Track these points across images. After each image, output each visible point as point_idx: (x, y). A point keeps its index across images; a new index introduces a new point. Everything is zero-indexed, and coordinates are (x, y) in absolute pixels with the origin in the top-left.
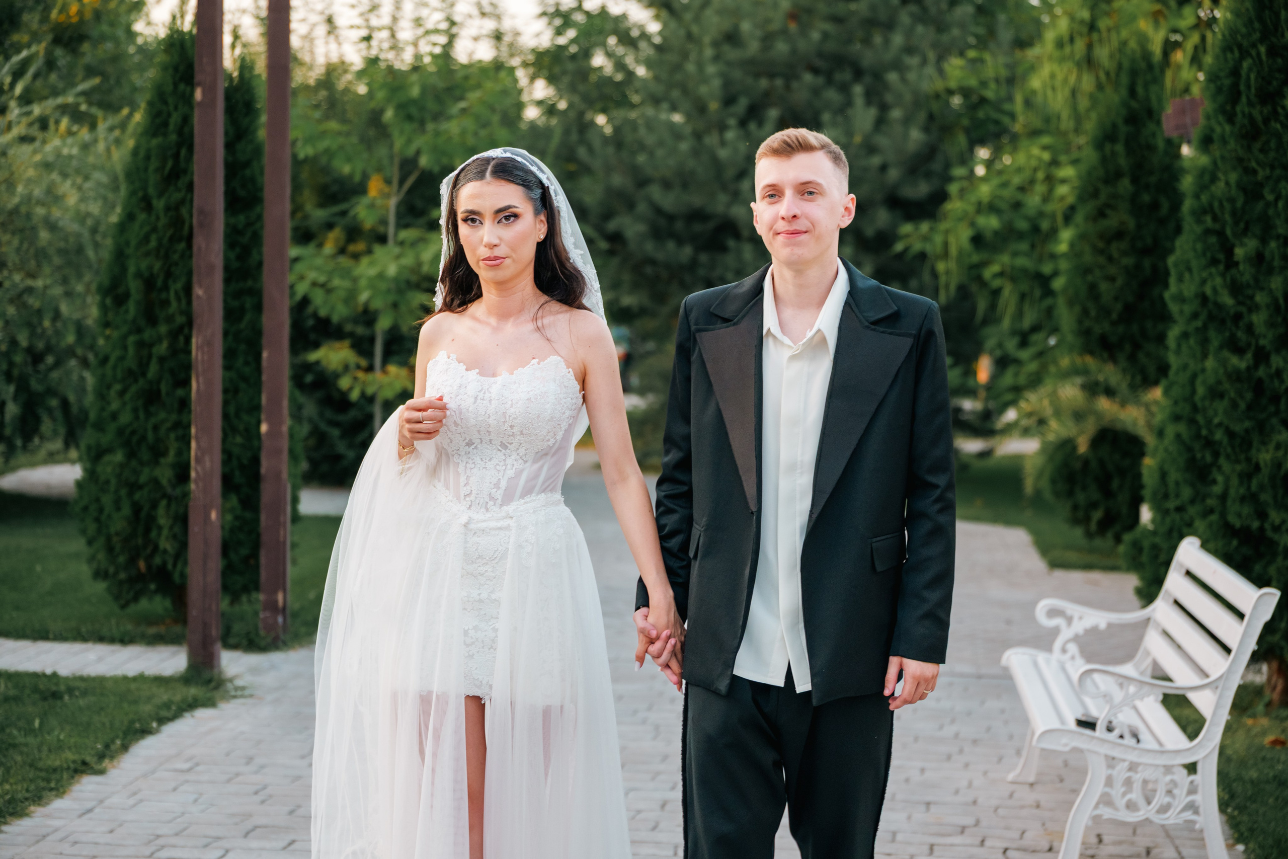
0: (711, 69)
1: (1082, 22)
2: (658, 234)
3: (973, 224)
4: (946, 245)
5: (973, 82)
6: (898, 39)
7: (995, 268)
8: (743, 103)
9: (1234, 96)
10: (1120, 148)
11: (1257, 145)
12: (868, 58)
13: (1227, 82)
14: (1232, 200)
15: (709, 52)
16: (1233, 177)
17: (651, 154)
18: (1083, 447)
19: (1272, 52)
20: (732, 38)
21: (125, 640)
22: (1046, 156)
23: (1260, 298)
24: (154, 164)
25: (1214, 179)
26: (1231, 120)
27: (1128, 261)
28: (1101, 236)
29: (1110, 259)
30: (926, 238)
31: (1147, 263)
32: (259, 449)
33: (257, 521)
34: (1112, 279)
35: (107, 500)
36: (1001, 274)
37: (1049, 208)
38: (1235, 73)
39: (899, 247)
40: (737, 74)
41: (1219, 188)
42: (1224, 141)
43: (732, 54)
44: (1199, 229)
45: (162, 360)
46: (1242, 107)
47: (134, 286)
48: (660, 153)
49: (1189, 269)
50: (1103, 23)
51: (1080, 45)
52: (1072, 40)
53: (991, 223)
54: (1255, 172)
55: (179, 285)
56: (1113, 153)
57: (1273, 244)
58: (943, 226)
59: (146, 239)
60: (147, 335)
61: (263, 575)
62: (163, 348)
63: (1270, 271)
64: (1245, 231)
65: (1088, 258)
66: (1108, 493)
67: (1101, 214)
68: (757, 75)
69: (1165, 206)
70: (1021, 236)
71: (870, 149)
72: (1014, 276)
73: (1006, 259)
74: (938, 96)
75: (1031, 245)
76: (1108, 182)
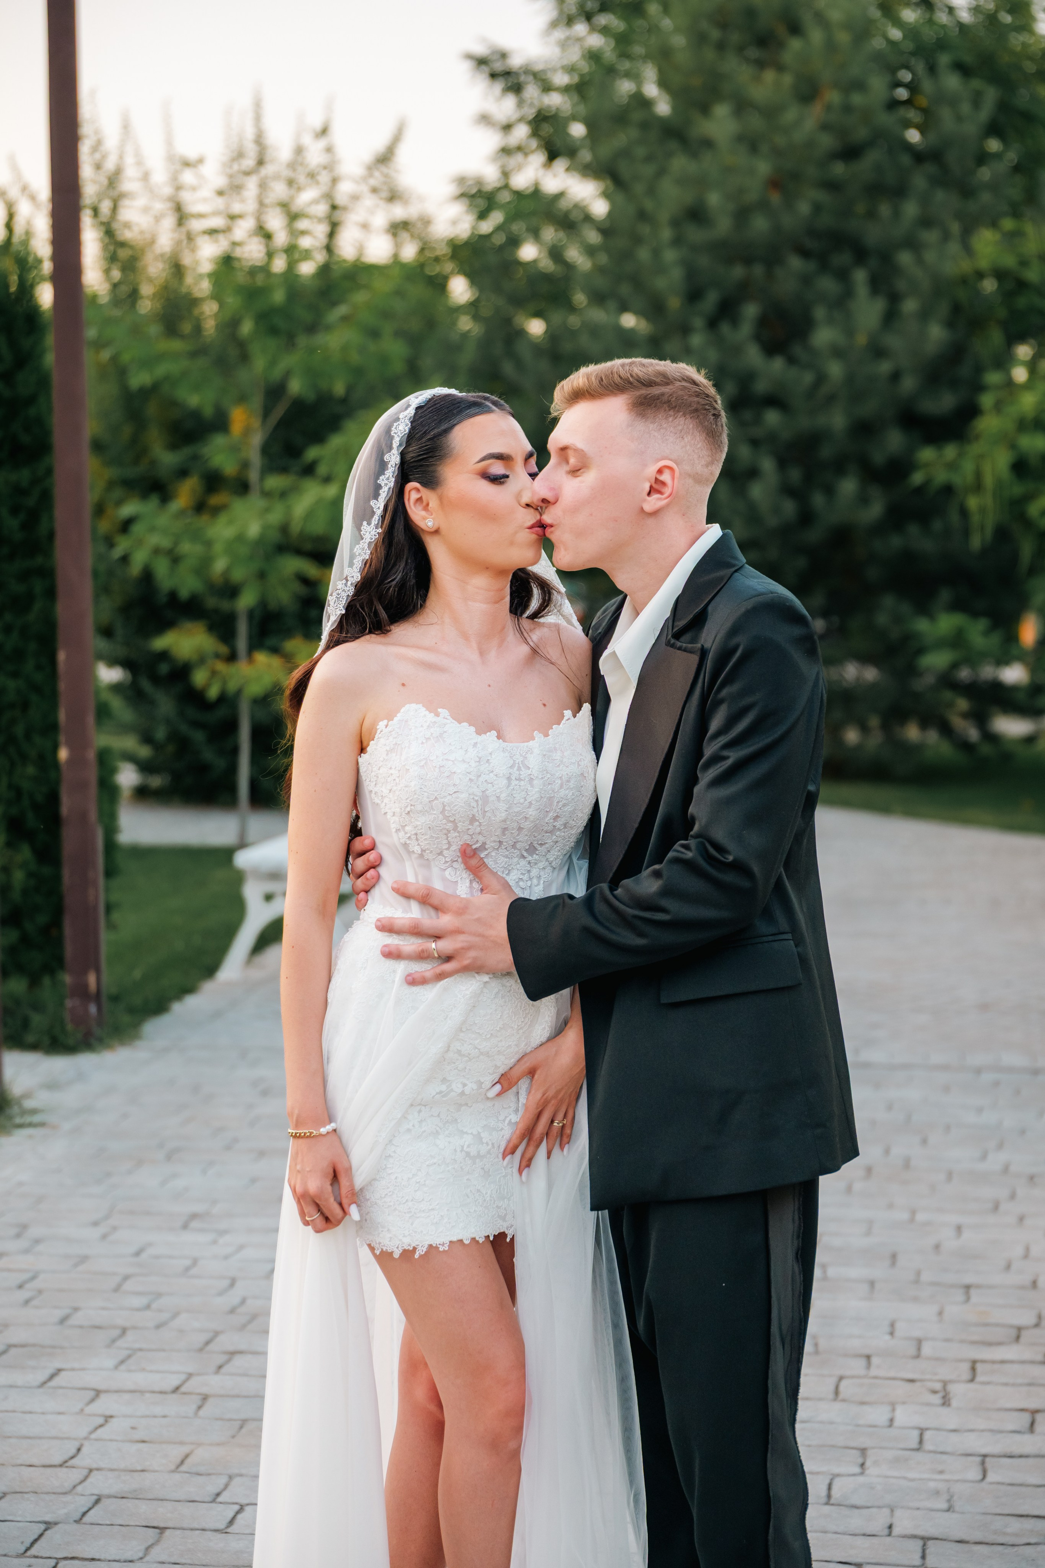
0: (670, 256)
3: (1014, 446)
4: (978, 475)
5: (1010, 261)
6: (911, 209)
8: (712, 297)
12: (873, 232)
15: (667, 234)
20: (694, 214)
30: (952, 466)
32: (58, 782)
33: (57, 878)
39: (917, 478)
40: (704, 261)
43: (697, 235)
53: (1038, 444)
58: (975, 449)
61: (69, 950)
68: (730, 261)
71: (878, 351)
74: (965, 280)
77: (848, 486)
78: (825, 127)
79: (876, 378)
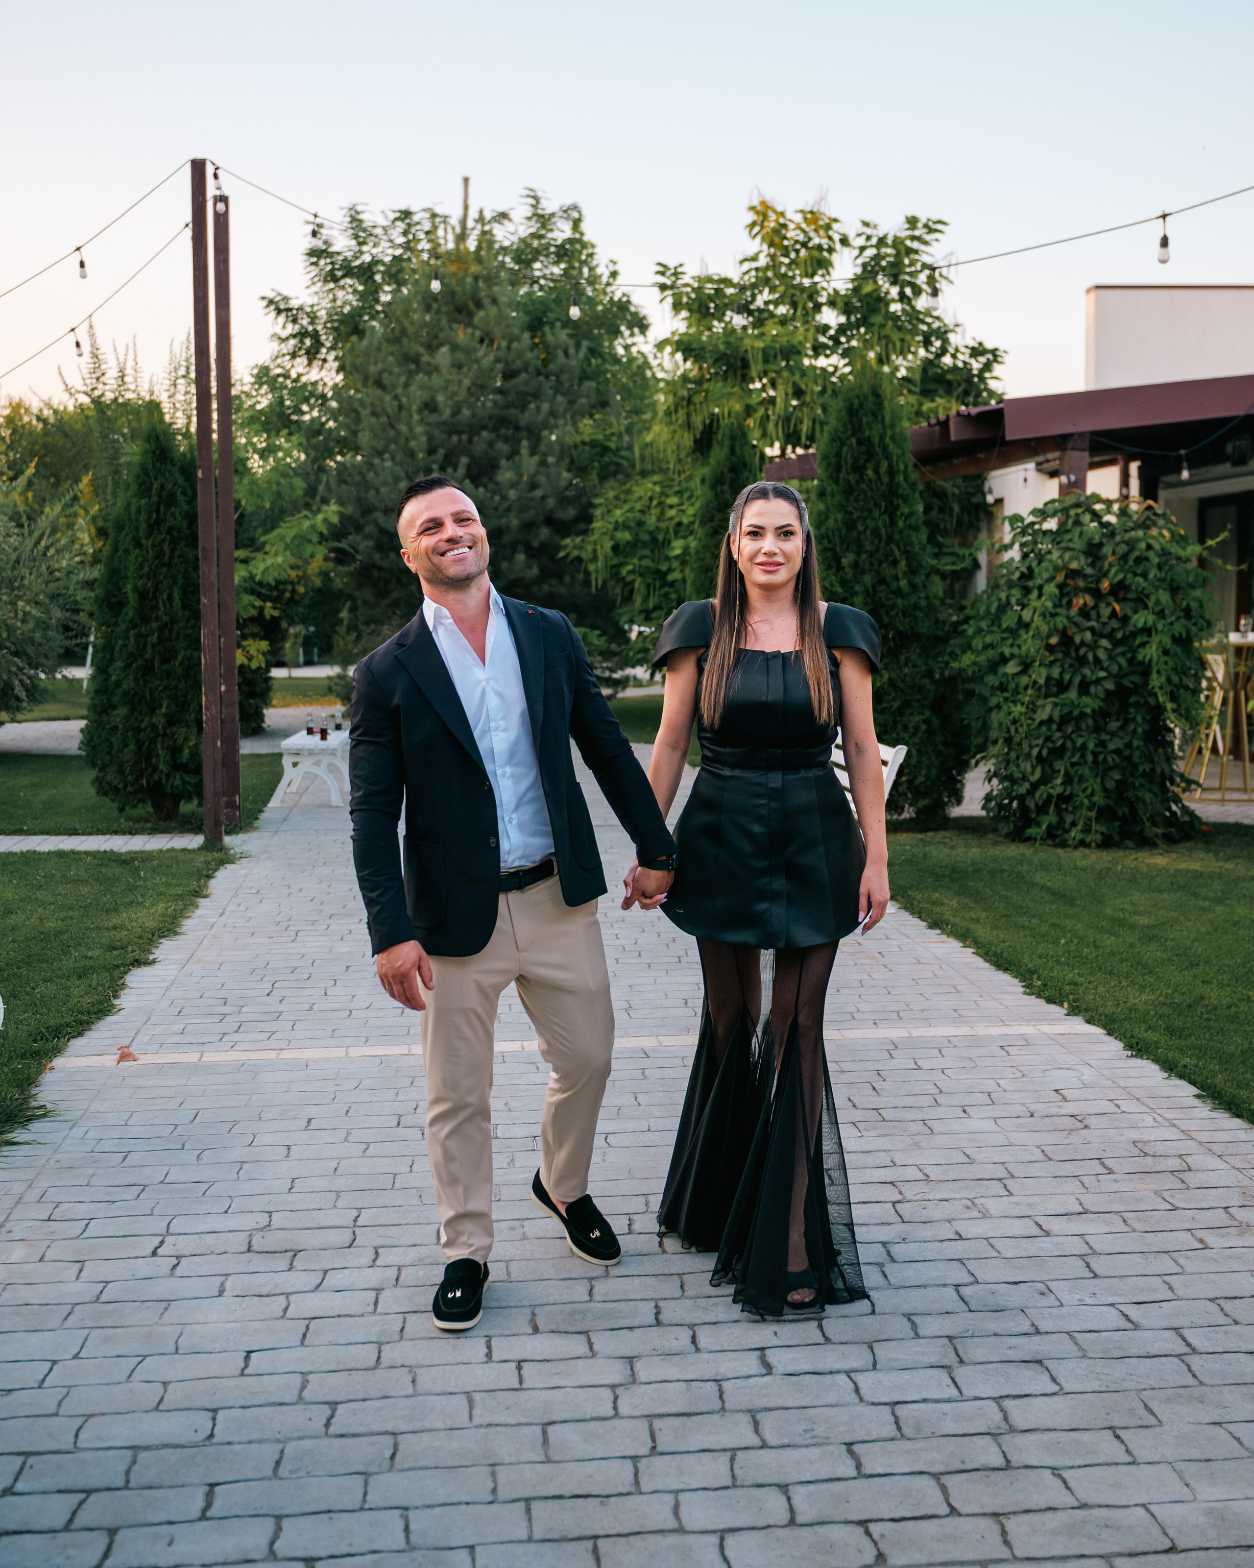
0: (419, 430)
1: (682, 398)
3: (612, 538)
4: (595, 551)
5: (600, 437)
7: (630, 567)
8: (441, 452)
9: (838, 468)
10: (726, 487)
11: (852, 498)
12: (525, 418)
13: (834, 460)
14: (839, 530)
15: (416, 417)
16: (839, 516)
17: (378, 492)
19: (859, 442)
20: (430, 406)
21: (132, 833)
22: (658, 489)
23: (858, 588)
24: (143, 516)
25: (827, 518)
26: (836, 481)
30: (580, 548)
35: (116, 740)
36: (632, 572)
37: (663, 525)
38: (838, 454)
39: (562, 554)
40: (437, 433)
41: (831, 523)
42: (833, 495)
43: (433, 418)
45: (153, 646)
46: (843, 475)
47: (132, 599)
48: (383, 490)
50: (698, 399)
51: (681, 413)
52: (676, 411)
53: (625, 536)
54: (851, 514)
55: (165, 596)
57: (864, 556)
58: (592, 538)
59: (141, 567)
60: (143, 629)
61: (226, 785)
62: (154, 638)
63: (863, 572)
64: (847, 549)
67: (715, 532)
68: (450, 433)
70: (645, 544)
71: (533, 486)
72: (641, 572)
73: (635, 561)
74: (576, 446)
75: (652, 551)
76: (718, 510)
77: (521, 557)
78: (498, 360)
79: (532, 499)
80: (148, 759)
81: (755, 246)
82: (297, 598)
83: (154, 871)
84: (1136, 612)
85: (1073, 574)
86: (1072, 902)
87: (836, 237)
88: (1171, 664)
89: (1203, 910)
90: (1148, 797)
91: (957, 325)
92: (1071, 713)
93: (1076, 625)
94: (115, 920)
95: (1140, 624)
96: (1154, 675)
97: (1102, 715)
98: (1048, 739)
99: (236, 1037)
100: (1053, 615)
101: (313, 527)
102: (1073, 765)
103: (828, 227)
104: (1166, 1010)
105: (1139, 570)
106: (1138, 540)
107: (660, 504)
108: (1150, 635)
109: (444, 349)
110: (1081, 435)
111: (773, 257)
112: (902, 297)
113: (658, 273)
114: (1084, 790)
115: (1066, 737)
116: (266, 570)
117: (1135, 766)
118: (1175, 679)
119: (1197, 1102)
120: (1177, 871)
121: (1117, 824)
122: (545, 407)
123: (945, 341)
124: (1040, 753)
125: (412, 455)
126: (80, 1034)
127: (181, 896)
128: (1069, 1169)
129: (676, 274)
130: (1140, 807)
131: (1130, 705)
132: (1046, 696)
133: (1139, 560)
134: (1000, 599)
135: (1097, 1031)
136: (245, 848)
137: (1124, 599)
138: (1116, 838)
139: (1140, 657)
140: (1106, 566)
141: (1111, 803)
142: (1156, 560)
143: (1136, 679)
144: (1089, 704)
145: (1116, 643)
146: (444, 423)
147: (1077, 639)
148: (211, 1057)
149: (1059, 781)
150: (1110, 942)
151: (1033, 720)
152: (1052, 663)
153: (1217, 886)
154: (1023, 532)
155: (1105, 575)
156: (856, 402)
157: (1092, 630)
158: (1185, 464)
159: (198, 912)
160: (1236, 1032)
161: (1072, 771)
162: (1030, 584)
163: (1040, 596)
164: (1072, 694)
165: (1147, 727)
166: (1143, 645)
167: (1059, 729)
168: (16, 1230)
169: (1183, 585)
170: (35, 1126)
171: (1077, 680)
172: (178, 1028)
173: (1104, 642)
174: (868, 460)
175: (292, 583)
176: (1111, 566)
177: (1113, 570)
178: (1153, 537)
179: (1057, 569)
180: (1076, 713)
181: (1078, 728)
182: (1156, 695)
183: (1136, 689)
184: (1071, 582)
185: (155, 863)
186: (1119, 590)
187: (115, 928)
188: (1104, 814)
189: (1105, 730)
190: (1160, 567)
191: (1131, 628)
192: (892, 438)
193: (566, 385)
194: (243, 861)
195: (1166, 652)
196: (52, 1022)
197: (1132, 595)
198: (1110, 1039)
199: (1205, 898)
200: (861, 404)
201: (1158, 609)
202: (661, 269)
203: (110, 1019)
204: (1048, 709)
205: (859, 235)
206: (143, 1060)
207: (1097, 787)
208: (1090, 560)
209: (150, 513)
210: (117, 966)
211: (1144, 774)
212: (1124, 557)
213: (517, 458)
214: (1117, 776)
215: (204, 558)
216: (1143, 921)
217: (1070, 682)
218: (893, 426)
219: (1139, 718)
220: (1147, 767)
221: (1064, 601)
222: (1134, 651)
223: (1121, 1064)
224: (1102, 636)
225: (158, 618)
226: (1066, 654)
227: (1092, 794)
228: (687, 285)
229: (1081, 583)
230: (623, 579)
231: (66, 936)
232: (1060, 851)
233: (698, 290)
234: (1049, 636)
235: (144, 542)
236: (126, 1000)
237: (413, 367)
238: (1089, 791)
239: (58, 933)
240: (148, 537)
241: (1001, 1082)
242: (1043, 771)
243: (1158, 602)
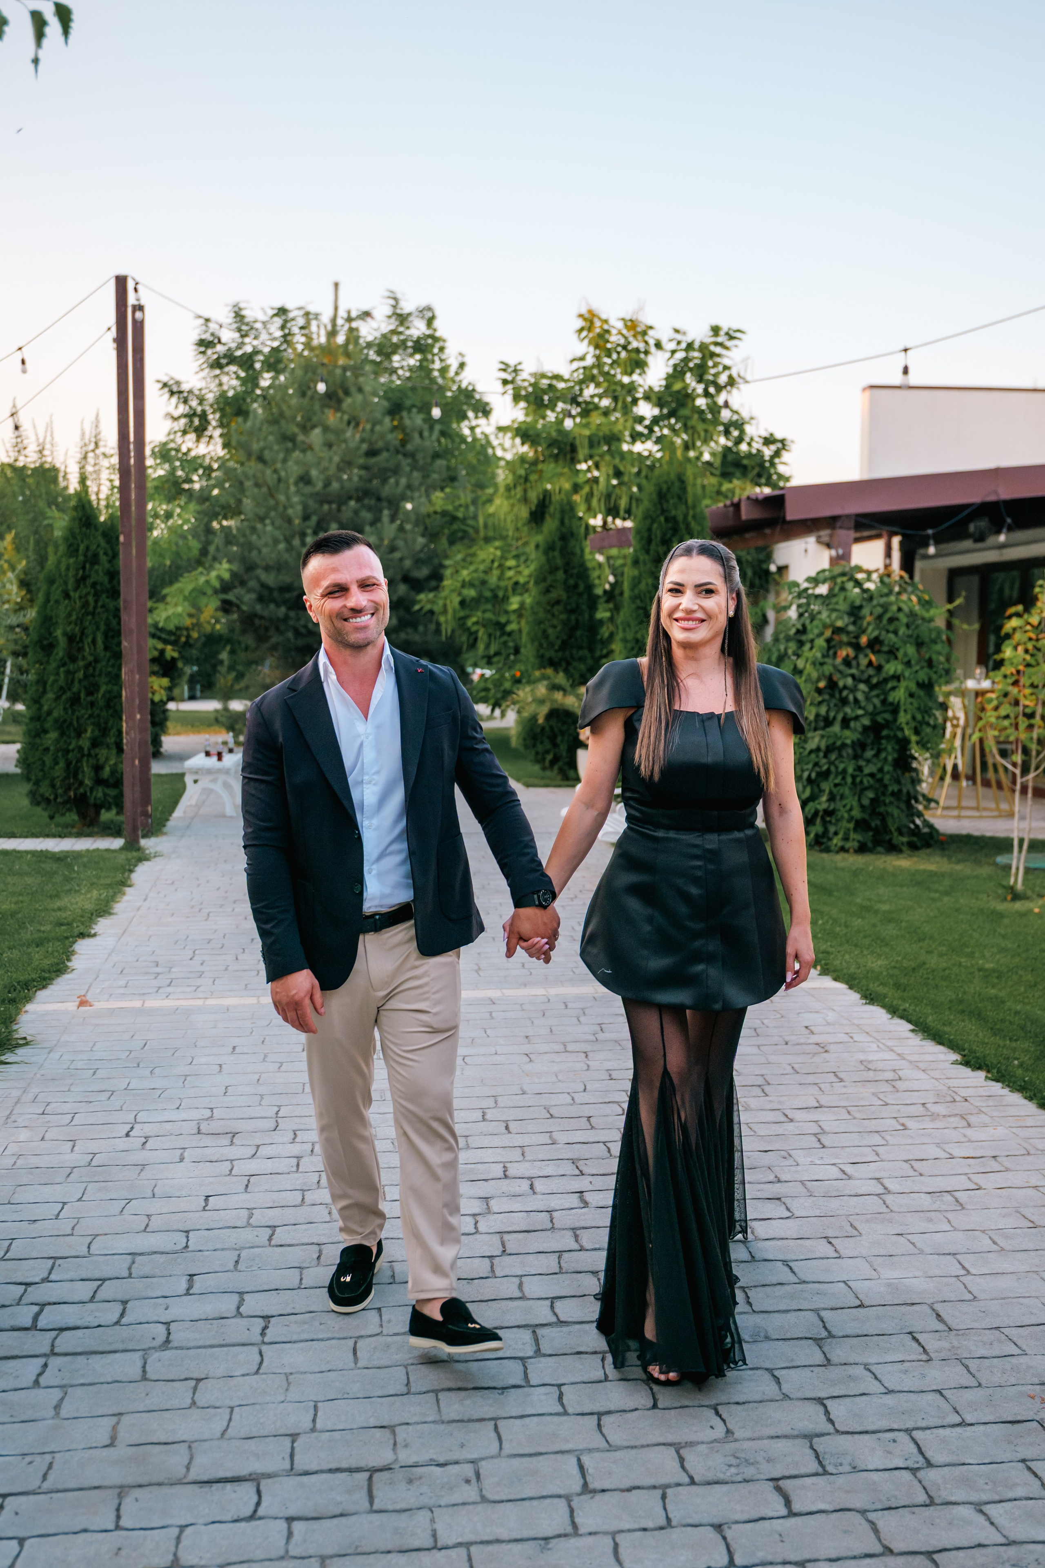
0: (296, 499)
1: (520, 477)
2: (260, 599)
3: (460, 594)
4: (445, 606)
5: (450, 508)
7: (474, 619)
8: (314, 519)
9: (649, 541)
10: (557, 553)
12: (386, 491)
13: (646, 535)
15: (293, 489)
17: (260, 552)
18: (541, 721)
20: (305, 479)
21: (61, 836)
22: (498, 553)
24: (71, 573)
25: (640, 582)
26: (647, 552)
27: (564, 617)
28: (548, 603)
29: (553, 615)
30: (433, 602)
31: (573, 617)
34: (555, 627)
35: (48, 759)
36: (477, 623)
37: (503, 584)
38: (649, 530)
39: (417, 607)
40: (311, 502)
42: (645, 563)
43: (307, 490)
44: (633, 606)
45: (80, 681)
46: (653, 547)
47: (62, 642)
48: (265, 550)
49: (629, 626)
50: (533, 477)
51: (519, 491)
52: (515, 486)
53: (471, 593)
55: (90, 639)
56: (554, 557)
58: (443, 594)
59: (70, 615)
60: (71, 667)
62: (80, 675)
65: (542, 615)
66: (555, 745)
67: (548, 591)
68: (322, 503)
69: (581, 587)
70: (487, 600)
71: (393, 548)
72: (485, 624)
73: (479, 614)
74: (429, 515)
75: (494, 606)
76: (551, 572)
78: (363, 440)
79: (392, 560)
80: (75, 776)
81: (583, 348)
82: (191, 641)
83: (85, 866)
84: (888, 662)
85: (837, 631)
86: (830, 894)
87: (652, 342)
88: (916, 704)
89: (934, 900)
90: (896, 812)
91: (752, 418)
92: (834, 743)
93: (840, 672)
94: (59, 903)
95: (891, 672)
96: (902, 714)
97: (860, 746)
98: (816, 764)
99: (169, 989)
100: (822, 664)
101: (207, 582)
102: (836, 785)
103: (644, 333)
104: (896, 972)
105: (891, 628)
106: (891, 604)
107: (501, 566)
108: (899, 681)
109: (317, 431)
110: (848, 516)
111: (598, 358)
112: (707, 394)
113: (501, 370)
114: (844, 806)
115: (831, 763)
116: (168, 618)
117: (886, 787)
118: (919, 717)
119: (911, 1035)
120: (917, 871)
121: (871, 833)
122: (403, 481)
123: (742, 432)
124: (809, 776)
125: (289, 521)
126: (44, 987)
127: (110, 886)
128: (811, 1079)
129: (516, 371)
130: (889, 821)
131: (882, 738)
132: (815, 729)
133: (891, 620)
134: (779, 650)
135: (841, 986)
136: (159, 848)
137: (879, 652)
138: (870, 845)
139: (891, 699)
140: (865, 624)
141: (866, 817)
142: (904, 620)
143: (888, 716)
144: (850, 736)
145: (872, 687)
146: (317, 494)
147: (841, 684)
148: (151, 1003)
149: (824, 798)
150: (857, 922)
151: (804, 748)
152: (820, 703)
153: (947, 882)
154: (799, 596)
155: (864, 632)
156: (665, 487)
157: (853, 676)
158: (932, 542)
159: (126, 898)
160: (947, 987)
161: (835, 790)
162: (804, 638)
163: (811, 648)
164: (836, 728)
165: (895, 755)
166: (894, 688)
167: (825, 756)
168: (19, 1120)
169: (927, 640)
170: (20, 1051)
171: (840, 716)
172: (122, 983)
173: (862, 687)
174: (673, 535)
175: (187, 629)
176: (869, 624)
177: (870, 629)
178: (903, 602)
179: (825, 626)
180: (838, 743)
181: (840, 756)
182: (902, 730)
183: (887, 725)
184: (836, 637)
185: (85, 860)
186: (875, 644)
187: (59, 909)
188: (861, 825)
189: (861, 757)
190: (908, 626)
191: (883, 675)
192: (694, 517)
193: (421, 462)
194: (157, 859)
195: (911, 695)
196: (22, 978)
197: (885, 649)
198: (851, 992)
199: (936, 891)
200: (669, 489)
201: (906, 660)
202: (503, 366)
203: (66, 976)
204: (817, 740)
205: (671, 340)
206: (98, 1005)
207: (855, 804)
208: (852, 619)
209: (77, 570)
210: (67, 938)
211: (893, 794)
212: (879, 618)
213: (379, 525)
214: (871, 795)
215: (125, 608)
216: (885, 907)
217: (834, 718)
218: (694, 507)
219: (889, 748)
220: (896, 788)
221: (831, 652)
222: (886, 694)
223: (857, 1009)
224: (861, 681)
225: (84, 658)
226: (832, 696)
227: (851, 809)
228: (524, 380)
229: (845, 638)
230: (469, 629)
231: (20, 915)
232: (825, 855)
233: (534, 385)
234: (818, 680)
235: (72, 594)
236: (76, 963)
237: (290, 445)
238: (848, 807)
239: (13, 914)
240: (76, 588)
241: (766, 1021)
242: (812, 790)
243: (905, 654)
